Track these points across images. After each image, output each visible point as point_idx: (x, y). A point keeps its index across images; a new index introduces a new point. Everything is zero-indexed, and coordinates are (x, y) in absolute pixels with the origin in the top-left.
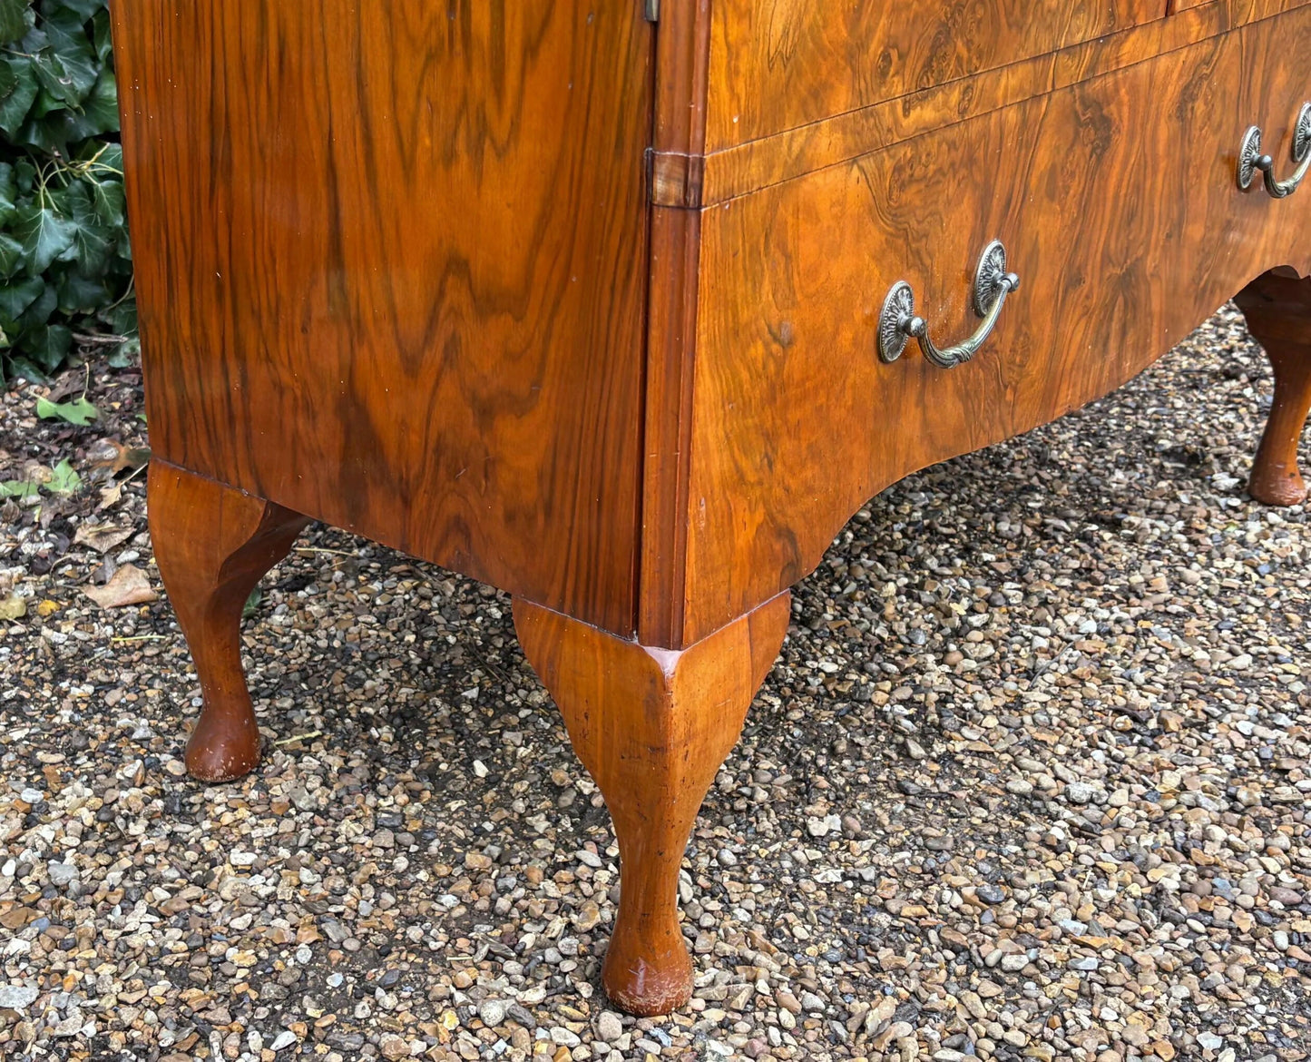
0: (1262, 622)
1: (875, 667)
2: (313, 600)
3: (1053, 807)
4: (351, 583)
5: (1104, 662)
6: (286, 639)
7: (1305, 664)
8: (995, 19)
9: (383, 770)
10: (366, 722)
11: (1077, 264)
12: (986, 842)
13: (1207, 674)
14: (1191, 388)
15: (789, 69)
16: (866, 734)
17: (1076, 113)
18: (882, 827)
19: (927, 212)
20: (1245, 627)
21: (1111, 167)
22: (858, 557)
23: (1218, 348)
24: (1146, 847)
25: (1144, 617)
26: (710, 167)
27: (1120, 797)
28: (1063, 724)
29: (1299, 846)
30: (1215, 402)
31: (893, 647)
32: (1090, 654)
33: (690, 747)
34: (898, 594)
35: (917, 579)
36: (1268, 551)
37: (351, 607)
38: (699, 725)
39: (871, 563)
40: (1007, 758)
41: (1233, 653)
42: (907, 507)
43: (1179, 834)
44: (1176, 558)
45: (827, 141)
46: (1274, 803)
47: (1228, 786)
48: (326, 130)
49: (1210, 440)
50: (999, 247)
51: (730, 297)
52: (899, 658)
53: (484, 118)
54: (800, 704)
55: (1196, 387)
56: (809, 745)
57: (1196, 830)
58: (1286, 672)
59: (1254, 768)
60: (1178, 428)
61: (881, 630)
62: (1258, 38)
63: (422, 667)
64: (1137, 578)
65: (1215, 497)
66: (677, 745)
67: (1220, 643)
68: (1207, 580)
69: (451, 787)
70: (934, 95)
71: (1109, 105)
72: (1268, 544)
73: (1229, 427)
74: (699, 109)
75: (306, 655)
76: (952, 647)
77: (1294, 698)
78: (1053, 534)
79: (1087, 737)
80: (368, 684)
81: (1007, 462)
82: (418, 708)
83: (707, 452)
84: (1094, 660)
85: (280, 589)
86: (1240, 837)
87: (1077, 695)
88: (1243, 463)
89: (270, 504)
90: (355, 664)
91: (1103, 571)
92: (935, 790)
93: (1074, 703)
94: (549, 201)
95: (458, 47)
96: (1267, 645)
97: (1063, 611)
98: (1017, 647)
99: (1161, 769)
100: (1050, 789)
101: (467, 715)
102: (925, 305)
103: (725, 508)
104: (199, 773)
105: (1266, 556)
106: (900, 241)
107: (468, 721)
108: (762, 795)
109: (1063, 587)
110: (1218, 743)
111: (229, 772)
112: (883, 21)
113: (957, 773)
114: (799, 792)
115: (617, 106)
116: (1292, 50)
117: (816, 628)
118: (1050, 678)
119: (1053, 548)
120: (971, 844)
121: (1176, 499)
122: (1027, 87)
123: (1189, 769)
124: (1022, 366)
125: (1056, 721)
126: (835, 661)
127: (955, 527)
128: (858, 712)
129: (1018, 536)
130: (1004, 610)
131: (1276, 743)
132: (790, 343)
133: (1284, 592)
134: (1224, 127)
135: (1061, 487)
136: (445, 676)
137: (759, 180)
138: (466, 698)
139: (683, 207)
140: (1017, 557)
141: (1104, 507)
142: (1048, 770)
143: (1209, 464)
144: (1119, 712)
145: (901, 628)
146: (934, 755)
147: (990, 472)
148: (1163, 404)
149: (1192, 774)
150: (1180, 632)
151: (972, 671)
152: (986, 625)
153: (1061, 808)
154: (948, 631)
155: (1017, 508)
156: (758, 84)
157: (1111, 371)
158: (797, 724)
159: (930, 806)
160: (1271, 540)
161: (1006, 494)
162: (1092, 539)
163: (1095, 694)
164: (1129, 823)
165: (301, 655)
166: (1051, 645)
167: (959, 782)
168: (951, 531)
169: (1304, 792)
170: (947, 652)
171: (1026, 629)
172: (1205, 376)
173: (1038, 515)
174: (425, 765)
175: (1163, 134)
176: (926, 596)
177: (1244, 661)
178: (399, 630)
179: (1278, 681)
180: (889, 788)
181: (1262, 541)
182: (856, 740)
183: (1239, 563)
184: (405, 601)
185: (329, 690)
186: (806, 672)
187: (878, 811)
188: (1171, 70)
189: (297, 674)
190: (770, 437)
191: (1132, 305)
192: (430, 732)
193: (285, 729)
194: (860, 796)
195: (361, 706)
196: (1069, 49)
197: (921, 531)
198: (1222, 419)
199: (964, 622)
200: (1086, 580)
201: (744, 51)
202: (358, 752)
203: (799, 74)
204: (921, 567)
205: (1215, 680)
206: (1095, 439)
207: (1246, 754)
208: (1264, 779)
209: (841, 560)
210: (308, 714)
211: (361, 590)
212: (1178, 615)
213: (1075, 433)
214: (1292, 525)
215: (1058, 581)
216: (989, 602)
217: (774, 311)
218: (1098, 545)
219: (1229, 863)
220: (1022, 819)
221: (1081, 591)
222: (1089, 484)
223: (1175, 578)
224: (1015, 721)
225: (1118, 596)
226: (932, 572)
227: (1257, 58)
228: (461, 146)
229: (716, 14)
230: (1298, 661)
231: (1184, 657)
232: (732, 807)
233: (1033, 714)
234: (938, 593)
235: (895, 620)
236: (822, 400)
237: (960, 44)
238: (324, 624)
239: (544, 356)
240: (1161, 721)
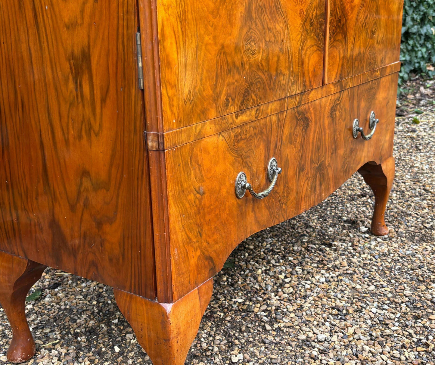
0: (377, 274)
1: (254, 299)
2: (60, 292)
3: (313, 344)
4: (74, 284)
5: (328, 291)
6: (49, 307)
7: (392, 287)
8: (264, 88)
9: (81, 353)
10: (76, 335)
11: (302, 164)
12: (291, 358)
13: (361, 293)
14: (352, 200)
15: (192, 104)
16: (252, 323)
17: (296, 116)
18: (257, 356)
19: (248, 149)
20: (372, 276)
21: (310, 133)
22: (249, 261)
23: (360, 187)
24: (344, 355)
25: (340, 275)
26: (166, 136)
27: (335, 338)
28: (316, 314)
29: (393, 350)
30: (359, 204)
31: (260, 291)
32: (324, 289)
33: (179, 338)
34: (262, 273)
35: (268, 267)
36: (378, 251)
37: (74, 293)
38: (182, 329)
39: (253, 263)
40: (298, 327)
41: (369, 285)
42: (265, 244)
43: (354, 349)
44: (349, 255)
45: (209, 127)
46: (384, 336)
47: (369, 331)
48: (39, 130)
49: (358, 216)
50: (274, 160)
51: (179, 179)
52: (263, 295)
53: (90, 124)
54: (230, 314)
55: (353, 200)
56: (233, 329)
57: (360, 348)
58: (386, 291)
59: (377, 324)
60: (348, 213)
61: (257, 286)
62: (354, 92)
63: (98, 313)
64: (337, 262)
65: (361, 234)
66: (174, 338)
67: (365, 282)
68: (359, 262)
69: (106, 357)
70: (246, 112)
71: (307, 113)
72: (378, 248)
73: (364, 212)
74: (160, 118)
75: (56, 312)
76: (280, 290)
77: (389, 299)
78: (311, 249)
79: (323, 318)
80: (78, 321)
81: (296, 227)
82: (96, 328)
83: (176, 232)
84: (325, 291)
85: (49, 288)
86: (374, 349)
87: (320, 303)
88: (369, 223)
89: (29, 261)
90: (74, 314)
91: (327, 261)
92: (275, 341)
93: (319, 306)
94: (114, 150)
95: (80, 100)
96: (379, 282)
97: (314, 275)
98: (300, 288)
99: (347, 327)
100: (312, 337)
101: (113, 329)
102: (251, 179)
103: (185, 251)
104: (12, 360)
105: (377, 252)
106: (240, 159)
107: (114, 332)
108: (216, 349)
109: (314, 267)
110: (365, 316)
111: (23, 359)
112: (225, 88)
113: (282, 334)
114: (229, 347)
115: (133, 118)
116: (365, 96)
117: (235, 287)
118: (311, 298)
119: (311, 254)
120: (286, 360)
121: (349, 236)
122: (278, 109)
123: (356, 326)
124: (287, 197)
125: (313, 313)
126: (242, 298)
127: (280, 249)
128: (249, 315)
129: (300, 251)
130: (296, 276)
131: (384, 315)
132: (204, 194)
133: (384, 264)
134: (346, 119)
135: (313, 234)
136: (106, 316)
137: (185, 140)
138: (113, 323)
139: (158, 150)
140: (300, 258)
141: (327, 240)
142: (311, 331)
143: (358, 224)
144: (333, 308)
145: (263, 285)
146: (274, 328)
147: (291, 230)
148: (343, 206)
149: (357, 328)
150: (352, 280)
151: (286, 298)
152: (290, 282)
153: (316, 344)
154: (278, 284)
155: (300, 242)
156: (181, 110)
157: (318, 197)
158: (229, 322)
159: (273, 347)
160: (379, 247)
161: (296, 237)
162: (323, 251)
163: (325, 303)
164: (338, 347)
165: (54, 312)
166: (311, 287)
167: (282, 338)
168: (279, 250)
169: (393, 331)
170: (278, 292)
171: (303, 282)
172: (356, 196)
173: (306, 244)
174: (97, 350)
175: (326, 122)
176: (271, 273)
177: (372, 288)
178: (91, 300)
179: (383, 294)
180: (259, 342)
181: (376, 248)
182: (248, 326)
183: (369, 255)
184: (94, 289)
185: (63, 324)
186: (232, 303)
187: (255, 351)
188: (327, 102)
189: (53, 319)
190: (199, 225)
191: (322, 176)
192: (99, 337)
193: (46, 340)
194: (250, 346)
195: (75, 329)
196: (291, 96)
197: (269, 251)
198: (362, 209)
199: (283, 281)
200: (321, 264)
201: (175, 99)
202: (72, 347)
203: (196, 106)
204: (270, 263)
205: (363, 295)
206: (323, 218)
207: (375, 320)
208: (381, 328)
209: (244, 263)
210: (55, 334)
211: (78, 287)
212: (351, 274)
213: (317, 216)
214: (385, 242)
215: (313, 265)
216: (291, 274)
217: (196, 184)
218: (325, 252)
219: (371, 358)
220: (303, 349)
221: (320, 268)
222: (322, 233)
223: (349, 261)
224: (300, 314)
225: (331, 269)
226: (273, 265)
227: (355, 98)
228: (83, 133)
229: (163, 86)
230: (389, 286)
231: (353, 288)
232: (206, 355)
233: (306, 311)
234: (275, 272)
235: (261, 282)
236: (217, 212)
237: (253, 95)
238: (63, 300)
239: (117, 202)
240: (347, 310)
